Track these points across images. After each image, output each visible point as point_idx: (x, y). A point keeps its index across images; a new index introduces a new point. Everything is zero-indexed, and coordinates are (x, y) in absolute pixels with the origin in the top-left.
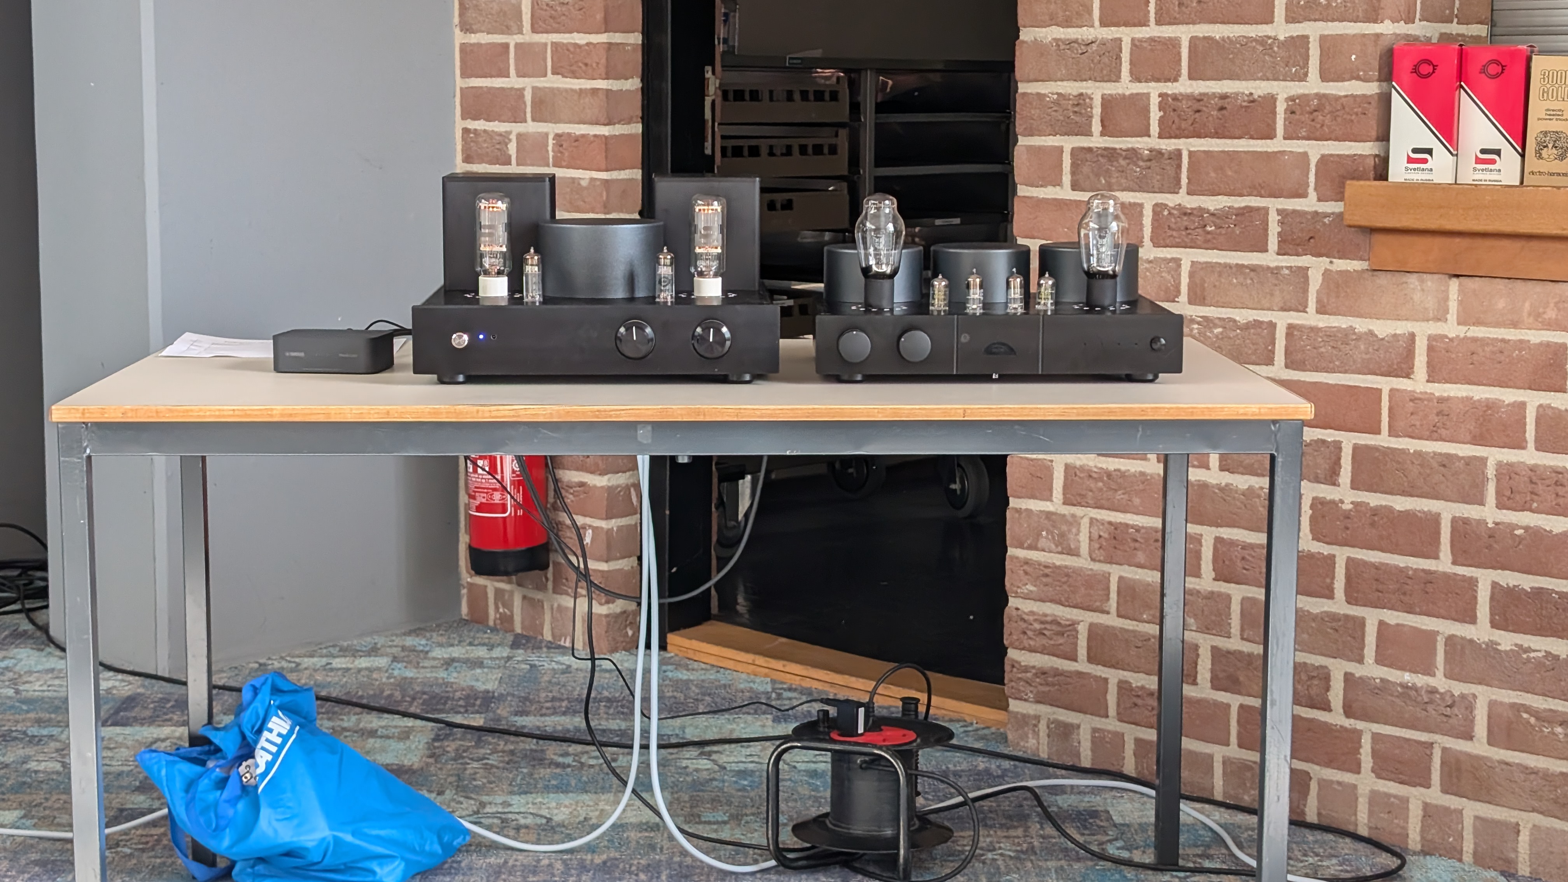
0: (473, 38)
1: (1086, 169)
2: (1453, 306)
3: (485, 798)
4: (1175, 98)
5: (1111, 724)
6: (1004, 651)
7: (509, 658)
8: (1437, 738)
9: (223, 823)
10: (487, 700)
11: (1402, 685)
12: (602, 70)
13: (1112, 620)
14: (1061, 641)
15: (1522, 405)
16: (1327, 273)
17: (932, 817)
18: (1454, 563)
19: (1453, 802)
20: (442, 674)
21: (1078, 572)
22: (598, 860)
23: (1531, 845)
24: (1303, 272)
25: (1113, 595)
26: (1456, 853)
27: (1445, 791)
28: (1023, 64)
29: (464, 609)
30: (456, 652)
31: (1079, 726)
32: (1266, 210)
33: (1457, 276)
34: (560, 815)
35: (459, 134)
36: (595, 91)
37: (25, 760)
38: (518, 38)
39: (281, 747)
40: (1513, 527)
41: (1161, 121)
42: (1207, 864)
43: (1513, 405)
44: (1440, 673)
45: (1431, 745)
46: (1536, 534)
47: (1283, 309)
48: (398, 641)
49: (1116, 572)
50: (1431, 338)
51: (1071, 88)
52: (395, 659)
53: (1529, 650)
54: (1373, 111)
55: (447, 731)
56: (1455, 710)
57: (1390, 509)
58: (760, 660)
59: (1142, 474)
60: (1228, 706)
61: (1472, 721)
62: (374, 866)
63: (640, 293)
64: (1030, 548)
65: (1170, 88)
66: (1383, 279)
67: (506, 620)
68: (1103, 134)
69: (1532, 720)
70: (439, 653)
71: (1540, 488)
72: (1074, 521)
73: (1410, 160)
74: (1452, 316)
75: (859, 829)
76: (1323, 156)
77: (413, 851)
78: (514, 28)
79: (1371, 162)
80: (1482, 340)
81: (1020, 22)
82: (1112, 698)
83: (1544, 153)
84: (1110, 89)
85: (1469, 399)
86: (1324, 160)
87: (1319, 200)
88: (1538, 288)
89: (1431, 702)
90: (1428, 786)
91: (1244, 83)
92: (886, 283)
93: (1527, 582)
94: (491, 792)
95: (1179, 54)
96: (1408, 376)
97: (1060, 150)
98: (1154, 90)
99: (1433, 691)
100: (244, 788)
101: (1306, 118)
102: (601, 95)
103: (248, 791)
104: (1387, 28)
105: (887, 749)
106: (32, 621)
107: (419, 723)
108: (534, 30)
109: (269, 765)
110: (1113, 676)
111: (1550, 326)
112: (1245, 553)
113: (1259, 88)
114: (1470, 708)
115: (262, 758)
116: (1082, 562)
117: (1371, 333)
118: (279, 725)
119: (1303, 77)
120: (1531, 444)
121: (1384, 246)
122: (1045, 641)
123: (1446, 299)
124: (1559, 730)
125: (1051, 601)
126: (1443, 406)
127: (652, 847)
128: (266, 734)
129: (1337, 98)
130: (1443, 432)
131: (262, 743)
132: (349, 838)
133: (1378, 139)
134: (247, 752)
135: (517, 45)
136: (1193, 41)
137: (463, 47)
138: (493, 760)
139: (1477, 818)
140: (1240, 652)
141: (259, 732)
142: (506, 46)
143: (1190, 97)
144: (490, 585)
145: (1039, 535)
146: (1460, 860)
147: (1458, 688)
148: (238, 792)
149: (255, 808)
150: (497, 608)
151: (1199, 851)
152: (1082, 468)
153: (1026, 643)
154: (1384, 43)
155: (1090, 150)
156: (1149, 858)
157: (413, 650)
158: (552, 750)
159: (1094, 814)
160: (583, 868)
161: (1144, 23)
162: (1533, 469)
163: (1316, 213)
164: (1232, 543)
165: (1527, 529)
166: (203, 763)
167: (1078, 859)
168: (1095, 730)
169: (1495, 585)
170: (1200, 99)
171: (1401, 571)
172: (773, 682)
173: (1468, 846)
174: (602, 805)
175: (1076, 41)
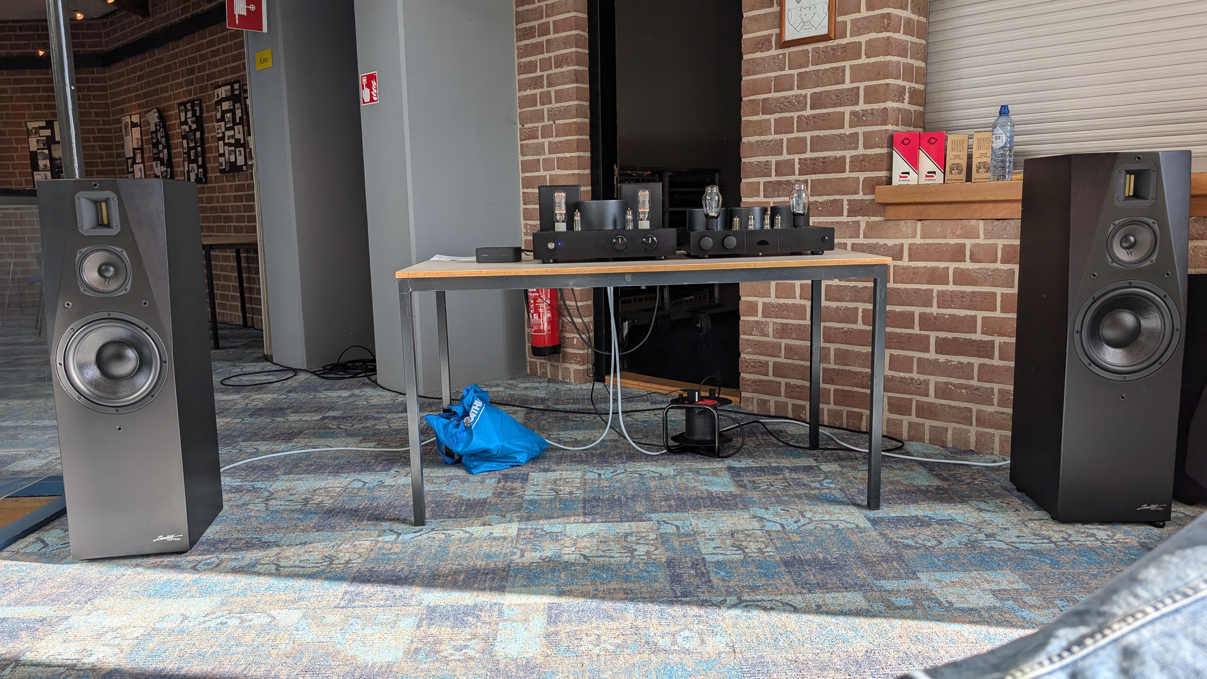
0: (526, 158)
1: (769, 190)
2: (919, 231)
3: (550, 433)
4: (805, 160)
5: (783, 399)
6: (739, 374)
7: (548, 386)
8: (914, 396)
9: (459, 441)
10: (543, 400)
11: (899, 377)
12: (576, 166)
13: (782, 360)
14: (762, 369)
15: (948, 268)
16: (867, 223)
17: (724, 433)
18: (920, 330)
19: (920, 420)
20: (524, 392)
21: (768, 343)
22: (598, 452)
23: (953, 435)
24: (858, 223)
25: (783, 350)
26: (922, 440)
27: (917, 417)
28: (744, 150)
29: (528, 370)
30: (528, 385)
31: (769, 401)
32: (842, 200)
33: (920, 220)
34: (580, 438)
35: (521, 194)
36: (574, 174)
37: (375, 425)
38: (544, 157)
39: (479, 412)
40: (944, 315)
41: (799, 169)
42: (829, 447)
43: (944, 268)
44: (915, 372)
45: (911, 400)
46: (953, 317)
47: (850, 238)
48: (505, 382)
49: (783, 342)
50: (910, 245)
51: (763, 159)
52: (506, 388)
53: (951, 361)
54: (885, 159)
55: (530, 410)
56: (922, 386)
57: (894, 311)
58: (642, 384)
59: (794, 304)
60: (830, 389)
61: (928, 390)
62: (516, 455)
63: (618, 227)
64: (749, 335)
65: (803, 156)
66: (890, 223)
67: (545, 374)
68: (776, 176)
69: (953, 388)
70: (521, 385)
71: (955, 299)
72: (767, 323)
73: (901, 177)
74: (918, 236)
75: (697, 437)
76: (865, 178)
77: (529, 450)
78: (542, 153)
79: (885, 179)
80: (931, 244)
81: (742, 135)
82: (783, 389)
83: (953, 172)
84: (779, 158)
85: (926, 267)
86: (865, 179)
87: (864, 195)
88: (954, 222)
89: (911, 383)
90: (910, 415)
91: (833, 152)
92: (715, 220)
93: (950, 335)
94: (551, 431)
95: (806, 143)
96: (901, 260)
97: (759, 183)
98: (796, 157)
99: (912, 379)
100: (466, 428)
101: (858, 164)
102: (576, 176)
103: (468, 429)
104: (890, 127)
105: (710, 406)
106: (370, 379)
107: (519, 408)
108: (550, 153)
109: (475, 418)
110: (783, 381)
111: (958, 237)
112: (836, 331)
113: (839, 154)
114: (928, 384)
115: (472, 416)
116: (770, 339)
117: (886, 244)
118: (478, 403)
119: (856, 148)
120: (951, 283)
121: (891, 212)
122: (755, 369)
123: (916, 229)
124: (964, 391)
125: (758, 354)
126: (915, 270)
127: (617, 447)
128: (473, 407)
129: (871, 155)
130: (915, 280)
131: (472, 410)
132: (507, 445)
133: (887, 170)
134: (466, 414)
135: (543, 159)
136: (812, 137)
137: (522, 162)
138: (550, 420)
139: (930, 426)
140: (835, 369)
141: (471, 406)
142: (539, 160)
143: (811, 159)
144: (538, 361)
145: (753, 329)
146: (924, 442)
147: (922, 377)
148: (464, 429)
149: (471, 434)
150: (541, 370)
151: (825, 442)
152: (769, 303)
153: (748, 370)
154: (889, 133)
155: (771, 182)
156: (807, 445)
157: (511, 384)
158: (571, 416)
159: (781, 431)
160: (593, 455)
161: (793, 132)
162: (952, 292)
163: (863, 200)
164: (830, 328)
165: (950, 315)
166: (449, 419)
167: (780, 446)
168: (776, 402)
169: (937, 337)
170: (815, 159)
171: (899, 334)
172: (647, 391)
173: (927, 437)
174: (594, 434)
175: (765, 141)
